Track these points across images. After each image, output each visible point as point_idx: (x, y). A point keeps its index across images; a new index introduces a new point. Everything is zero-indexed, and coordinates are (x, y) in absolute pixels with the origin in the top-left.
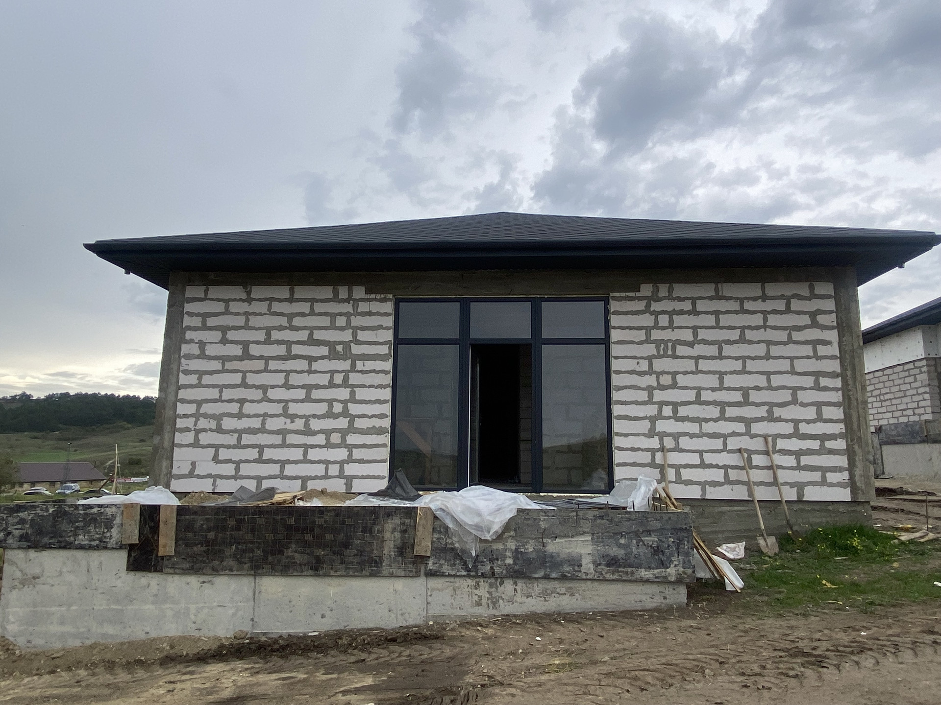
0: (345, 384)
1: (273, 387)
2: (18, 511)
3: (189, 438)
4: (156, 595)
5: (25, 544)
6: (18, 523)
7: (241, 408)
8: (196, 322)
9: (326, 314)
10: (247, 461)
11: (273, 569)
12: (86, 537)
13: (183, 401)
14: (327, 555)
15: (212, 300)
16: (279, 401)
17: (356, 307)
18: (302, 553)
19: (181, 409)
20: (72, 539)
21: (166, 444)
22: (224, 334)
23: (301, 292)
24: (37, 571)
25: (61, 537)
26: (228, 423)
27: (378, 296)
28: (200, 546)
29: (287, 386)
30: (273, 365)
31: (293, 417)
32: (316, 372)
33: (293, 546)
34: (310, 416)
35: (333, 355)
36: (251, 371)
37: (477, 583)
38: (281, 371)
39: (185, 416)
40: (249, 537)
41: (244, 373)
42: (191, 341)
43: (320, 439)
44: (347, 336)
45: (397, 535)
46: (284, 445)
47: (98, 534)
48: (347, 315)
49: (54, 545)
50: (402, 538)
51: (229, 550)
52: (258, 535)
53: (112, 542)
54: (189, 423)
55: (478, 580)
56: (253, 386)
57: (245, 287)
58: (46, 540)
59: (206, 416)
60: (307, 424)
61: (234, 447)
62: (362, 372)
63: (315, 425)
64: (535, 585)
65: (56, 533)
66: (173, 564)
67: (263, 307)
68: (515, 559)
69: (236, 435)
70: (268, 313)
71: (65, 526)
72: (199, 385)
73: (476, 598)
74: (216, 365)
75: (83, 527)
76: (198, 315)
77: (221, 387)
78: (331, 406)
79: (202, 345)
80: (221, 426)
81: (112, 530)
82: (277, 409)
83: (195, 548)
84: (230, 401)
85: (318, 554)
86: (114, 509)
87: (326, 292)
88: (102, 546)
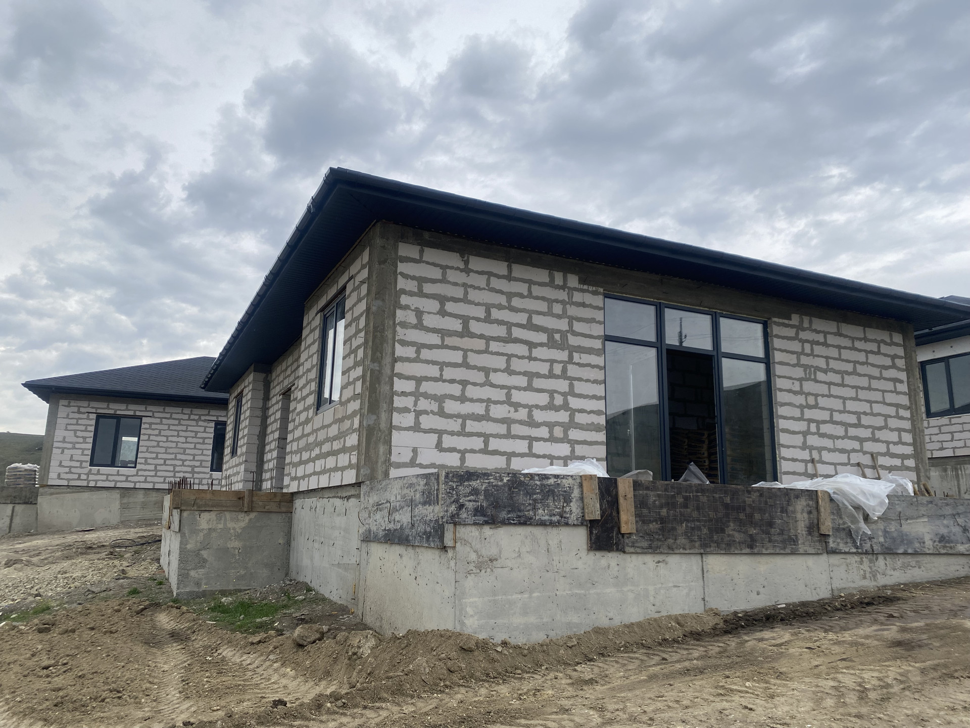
0: (564, 375)
1: (496, 370)
2: (469, 480)
3: (408, 420)
4: (617, 577)
5: (481, 519)
6: (471, 494)
7: (463, 391)
8: (412, 286)
9: (543, 299)
10: (473, 451)
11: (718, 547)
12: (546, 512)
13: (401, 376)
14: (758, 534)
15: (428, 263)
16: (502, 387)
17: (570, 296)
18: (739, 531)
19: (399, 385)
20: (531, 513)
21: (383, 425)
22: (442, 305)
23: (519, 271)
24: (493, 551)
25: (520, 511)
26: (451, 407)
27: (591, 288)
28: (654, 523)
29: (509, 371)
30: (494, 346)
31: (517, 406)
32: (536, 359)
33: (732, 524)
34: (533, 406)
35: (551, 344)
36: (472, 351)
37: (862, 559)
38: (502, 354)
39: (404, 394)
40: (695, 514)
41: (465, 351)
42: (407, 307)
43: (544, 432)
44: (563, 325)
45: (805, 515)
46: (509, 436)
47: (557, 508)
48: (562, 302)
49: (513, 520)
50: (809, 518)
51: (680, 527)
52: (703, 513)
53: (573, 519)
54: (408, 402)
55: (861, 556)
56: (475, 367)
57: (462, 256)
58: (503, 515)
59: (426, 396)
60: (530, 415)
61: (459, 434)
62: (578, 364)
63: (539, 416)
64: (897, 560)
65: (514, 507)
66: (633, 543)
67: (481, 281)
68: (885, 537)
69: (460, 421)
70: (487, 288)
71: (521, 498)
72: (417, 360)
73: (862, 572)
74: (435, 339)
75: (540, 500)
76: (413, 278)
77: (442, 365)
78: (552, 398)
79: (419, 313)
80: (444, 409)
81: (571, 504)
82: (500, 395)
83: (651, 526)
84: (452, 381)
85: (751, 533)
86: (570, 481)
87: (541, 275)
88: (563, 522)
